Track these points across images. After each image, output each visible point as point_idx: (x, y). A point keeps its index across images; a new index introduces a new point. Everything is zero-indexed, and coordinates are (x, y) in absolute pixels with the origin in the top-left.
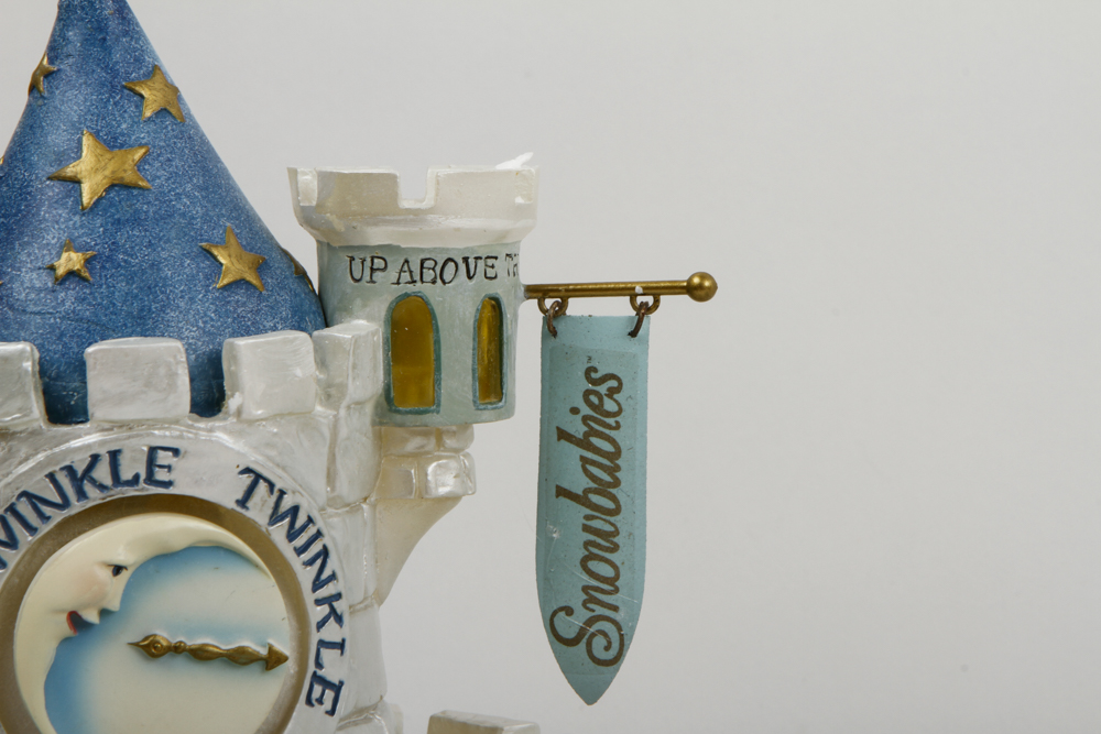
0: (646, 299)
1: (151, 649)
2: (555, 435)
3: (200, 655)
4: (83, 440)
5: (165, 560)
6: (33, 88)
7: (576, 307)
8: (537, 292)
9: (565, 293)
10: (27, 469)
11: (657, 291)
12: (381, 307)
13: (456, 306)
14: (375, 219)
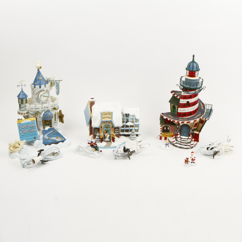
0: (59, 81)
1: (43, 96)
2: (56, 86)
3: (45, 96)
4: (41, 89)
5: (44, 93)
6: (37, 75)
7: (57, 81)
8: (55, 81)
9: (56, 81)
10: (39, 90)
11: (60, 80)
12: (50, 82)
13: (53, 82)
14: (50, 79)
